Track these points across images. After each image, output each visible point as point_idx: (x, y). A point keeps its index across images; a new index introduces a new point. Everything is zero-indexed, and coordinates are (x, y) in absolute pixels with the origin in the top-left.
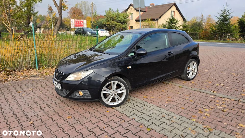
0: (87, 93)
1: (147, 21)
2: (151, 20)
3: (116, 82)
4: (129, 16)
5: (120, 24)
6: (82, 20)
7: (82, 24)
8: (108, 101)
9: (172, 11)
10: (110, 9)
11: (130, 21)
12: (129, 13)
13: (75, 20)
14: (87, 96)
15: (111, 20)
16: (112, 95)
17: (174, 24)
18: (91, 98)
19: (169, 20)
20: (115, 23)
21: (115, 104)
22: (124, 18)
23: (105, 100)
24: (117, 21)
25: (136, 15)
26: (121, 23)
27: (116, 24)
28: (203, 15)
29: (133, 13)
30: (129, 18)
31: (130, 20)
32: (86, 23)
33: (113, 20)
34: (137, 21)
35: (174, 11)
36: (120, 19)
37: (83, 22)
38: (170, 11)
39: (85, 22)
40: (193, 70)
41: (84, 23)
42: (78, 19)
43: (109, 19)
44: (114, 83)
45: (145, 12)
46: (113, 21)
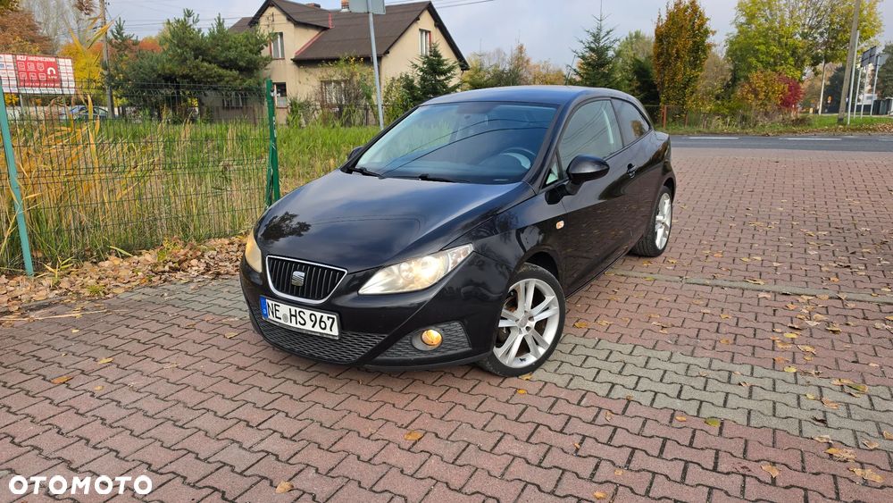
1: (342, 63)
2: (357, 60)
3: (532, 283)
4: (267, 46)
5: (235, 73)
6: (53, 60)
7: (52, 74)
8: (509, 353)
9: (421, 31)
10: (189, 14)
11: (273, 62)
12: (266, 34)
13: (19, 57)
15: (196, 58)
17: (443, 78)
19: (424, 63)
20: (216, 69)
22: (251, 51)
24: (223, 62)
25: (297, 40)
26: (241, 70)
27: (220, 76)
28: (522, 47)
29: (281, 34)
30: (268, 54)
31: (272, 59)
32: (70, 69)
33: (203, 60)
34: (302, 62)
35: (429, 32)
36: (232, 54)
37: (56, 66)
38: (414, 31)
39: (66, 65)
41: (62, 69)
42: (29, 53)
43: (190, 55)
44: (526, 287)
45: (325, 29)
46: (206, 64)
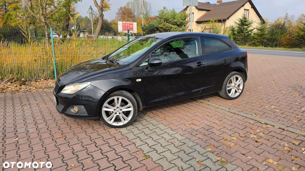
0: (82, 109)
1: (210, 22)
2: (215, 21)
3: (121, 98)
4: (188, 17)
5: (176, 26)
6: (132, 23)
7: (131, 27)
8: (111, 120)
9: (245, 10)
10: (165, 8)
11: (190, 23)
12: (188, 13)
13: (124, 22)
14: (83, 113)
15: (165, 22)
16: (116, 113)
17: (246, 27)
18: (87, 115)
19: (239, 21)
20: (170, 25)
21: (120, 124)
22: (182, 19)
23: (106, 119)
24: (173, 23)
25: (198, 15)
26: (178, 26)
27: (171, 27)
28: (287, 14)
29: (193, 13)
30: (188, 19)
31: (189, 22)
32: (136, 26)
33: (167, 22)
34: (198, 22)
35: (249, 10)
36: (176, 20)
37: (132, 24)
38: (242, 9)
39: (135, 24)
40: (237, 86)
41: (134, 26)
42: (128, 21)
43: (163, 21)
44: (118, 99)
45: (209, 11)
46: (167, 24)
